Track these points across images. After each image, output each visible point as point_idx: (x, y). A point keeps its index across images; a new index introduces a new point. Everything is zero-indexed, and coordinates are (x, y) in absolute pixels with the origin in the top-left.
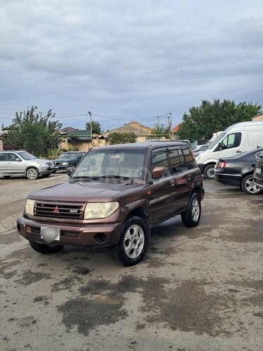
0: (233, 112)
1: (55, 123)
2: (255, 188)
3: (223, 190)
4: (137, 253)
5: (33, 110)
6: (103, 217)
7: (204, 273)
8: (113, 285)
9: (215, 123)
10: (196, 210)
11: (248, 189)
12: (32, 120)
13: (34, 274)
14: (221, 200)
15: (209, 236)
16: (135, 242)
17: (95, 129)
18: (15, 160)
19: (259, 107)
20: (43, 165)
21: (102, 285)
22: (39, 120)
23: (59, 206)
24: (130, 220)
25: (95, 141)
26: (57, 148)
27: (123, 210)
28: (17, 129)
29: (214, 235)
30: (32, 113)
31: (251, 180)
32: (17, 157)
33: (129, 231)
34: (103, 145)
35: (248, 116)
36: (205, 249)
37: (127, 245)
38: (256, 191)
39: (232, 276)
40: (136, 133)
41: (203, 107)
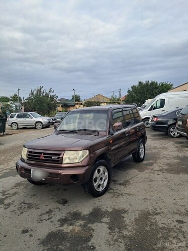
0: (157, 88)
1: (54, 96)
2: (176, 133)
3: (156, 135)
4: (103, 187)
5: (41, 89)
6: (77, 162)
7: (154, 203)
8: (85, 216)
9: (147, 94)
10: (142, 151)
11: (172, 134)
12: (40, 94)
13: (27, 204)
14: (156, 142)
15: (152, 169)
16: (101, 179)
17: (77, 99)
18: (28, 118)
19: (172, 85)
20: (46, 120)
21: (76, 216)
22: (44, 94)
23: (44, 154)
24: (97, 162)
25: (77, 106)
26: (55, 110)
27: (92, 155)
28: (32, 99)
29: (155, 169)
30: (40, 90)
31: (174, 129)
32: (30, 116)
33: (97, 171)
34: (82, 108)
35: (166, 90)
36: (151, 181)
37: (95, 181)
38: (177, 135)
39: (176, 206)
40: (101, 101)
41: (139, 85)
